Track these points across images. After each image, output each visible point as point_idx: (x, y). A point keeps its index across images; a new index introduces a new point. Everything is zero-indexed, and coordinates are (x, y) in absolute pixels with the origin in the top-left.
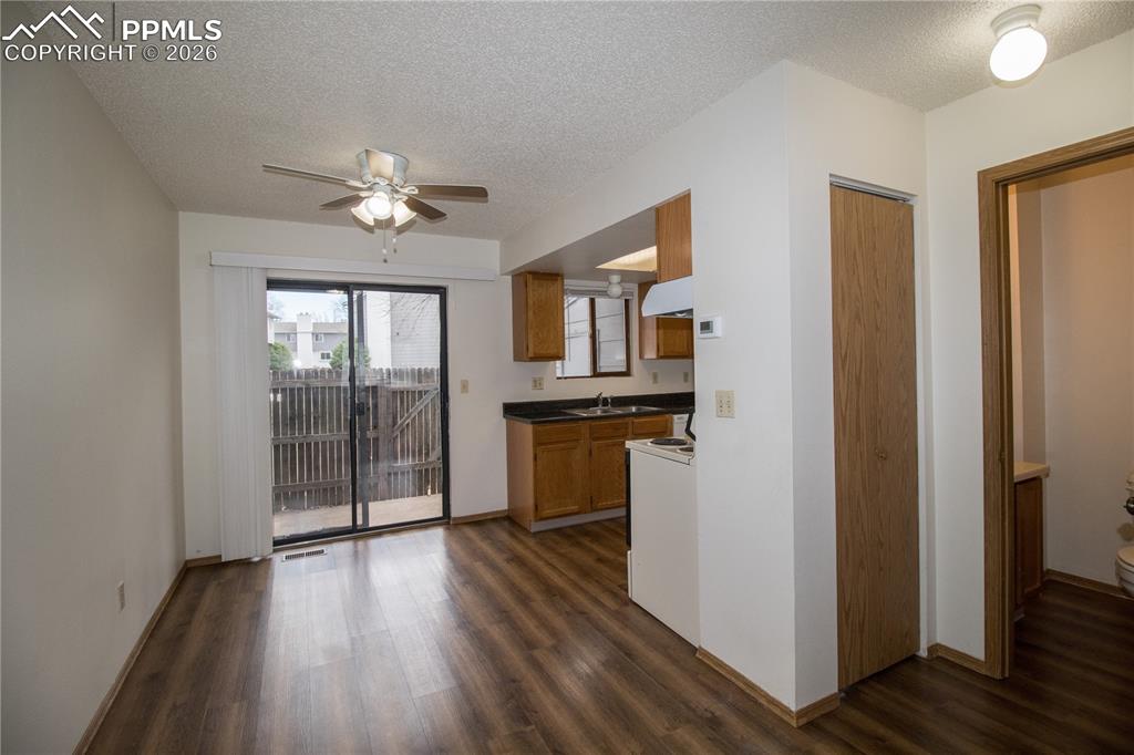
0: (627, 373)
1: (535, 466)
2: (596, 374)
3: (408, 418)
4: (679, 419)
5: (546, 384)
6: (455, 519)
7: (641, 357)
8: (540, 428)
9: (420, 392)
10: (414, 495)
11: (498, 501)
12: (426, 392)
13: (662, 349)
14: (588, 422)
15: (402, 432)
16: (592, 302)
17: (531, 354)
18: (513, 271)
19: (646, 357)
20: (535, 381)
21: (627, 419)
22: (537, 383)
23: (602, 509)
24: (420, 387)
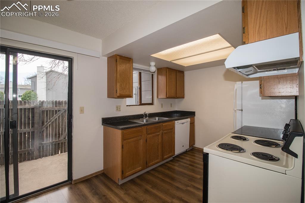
0: (152, 104)
1: (122, 151)
2: (141, 104)
3: (49, 122)
4: (178, 122)
5: (122, 109)
6: (75, 180)
7: (158, 97)
8: (125, 131)
9: (56, 111)
10: (52, 155)
11: (98, 166)
12: (59, 111)
13: (168, 94)
14: (146, 127)
15: (47, 128)
16: (140, 74)
17: (118, 95)
18: (108, 54)
19: (159, 97)
20: (117, 107)
21: (161, 124)
22: (118, 108)
23: (151, 166)
24: (57, 109)
